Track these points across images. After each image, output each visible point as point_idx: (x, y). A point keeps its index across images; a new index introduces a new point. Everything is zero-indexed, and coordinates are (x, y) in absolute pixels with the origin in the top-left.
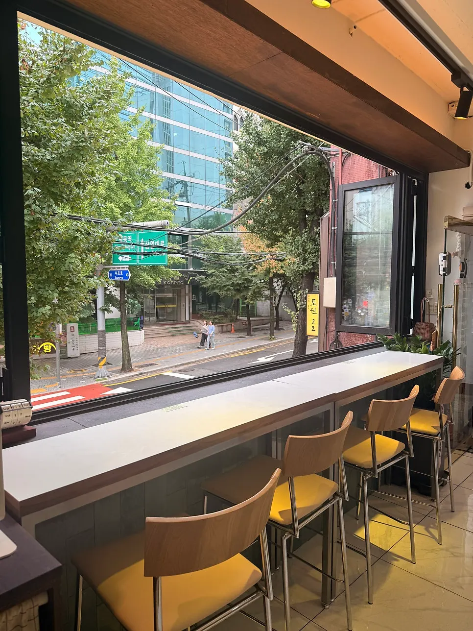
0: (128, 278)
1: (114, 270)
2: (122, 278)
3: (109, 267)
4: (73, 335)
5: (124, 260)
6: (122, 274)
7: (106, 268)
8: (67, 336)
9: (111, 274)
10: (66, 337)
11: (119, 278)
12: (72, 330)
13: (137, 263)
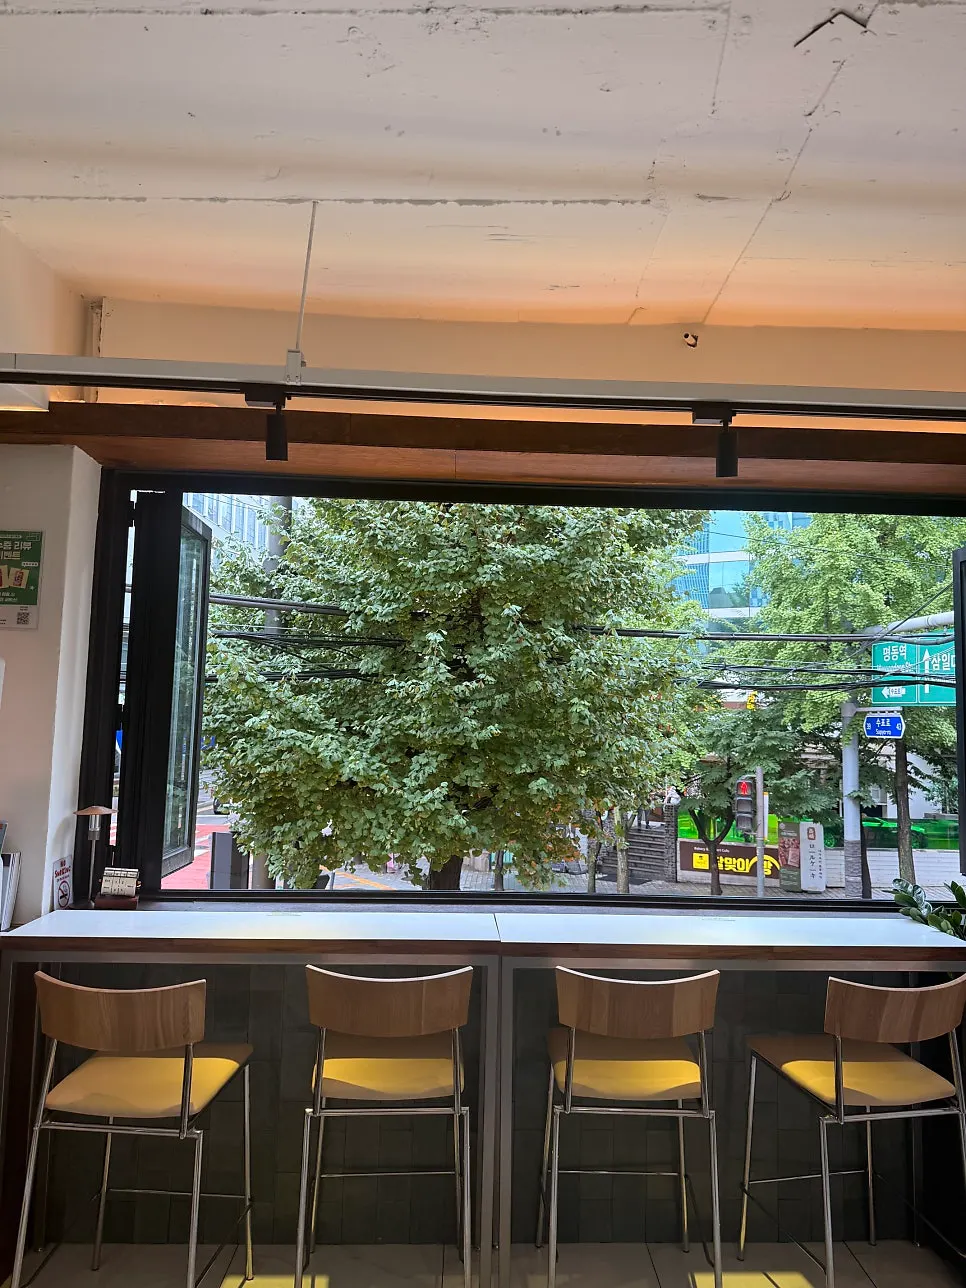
0: (899, 733)
1: (876, 715)
2: (889, 732)
3: (866, 709)
4: (812, 846)
5: (893, 695)
6: (888, 725)
7: (861, 713)
8: (801, 846)
9: (869, 725)
10: (798, 847)
11: (884, 732)
12: (812, 836)
13: (917, 701)
